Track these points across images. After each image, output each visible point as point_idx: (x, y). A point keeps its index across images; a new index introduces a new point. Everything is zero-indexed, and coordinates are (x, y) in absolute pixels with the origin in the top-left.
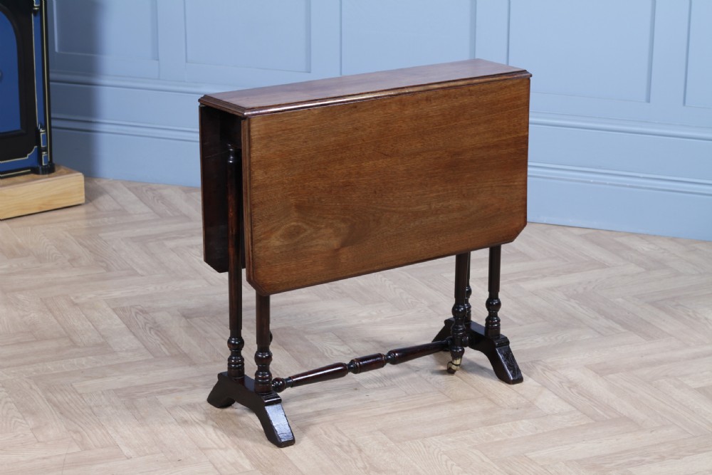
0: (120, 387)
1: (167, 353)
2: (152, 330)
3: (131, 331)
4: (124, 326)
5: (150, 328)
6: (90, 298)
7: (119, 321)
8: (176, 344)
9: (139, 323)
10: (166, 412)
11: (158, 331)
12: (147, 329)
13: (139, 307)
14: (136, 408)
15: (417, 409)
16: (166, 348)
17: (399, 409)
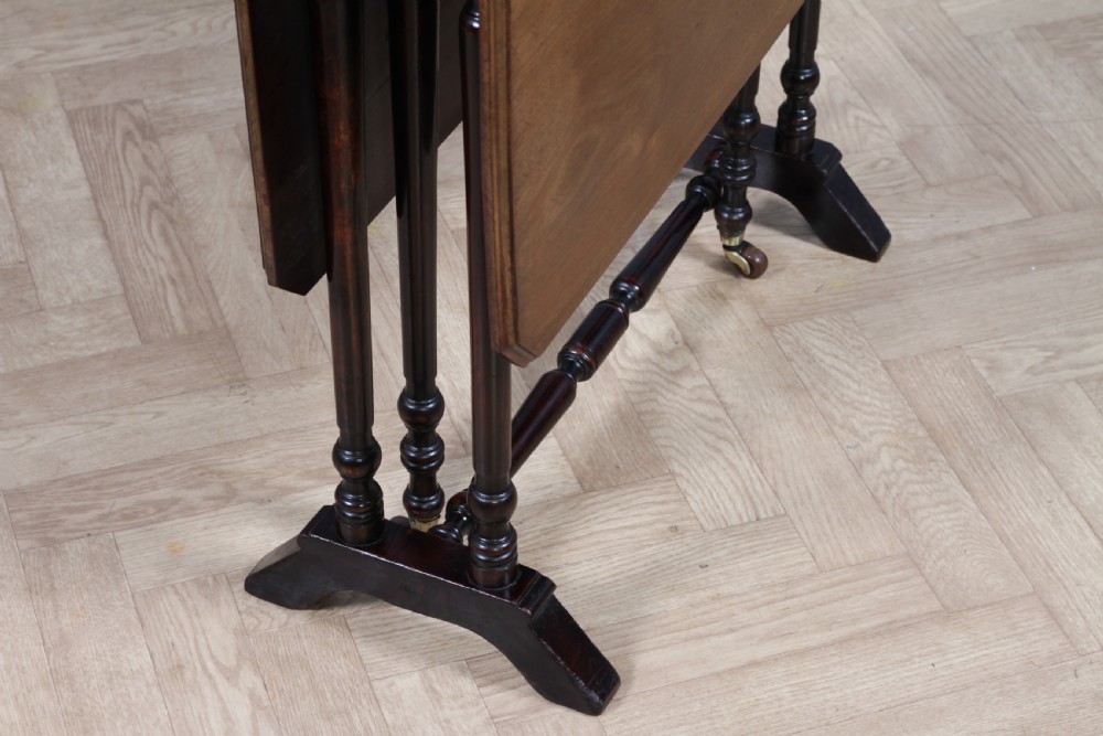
0: (26, 481)
1: (180, 325)
2: (155, 213)
3: (100, 218)
4: (84, 191)
5: (153, 206)
6: (20, 65)
7: (75, 170)
8: (209, 282)
9: (127, 179)
10: (132, 615)
11: (172, 221)
12: (144, 208)
13: (137, 110)
14: (53, 588)
15: (841, 642)
16: (179, 298)
17: (790, 644)
